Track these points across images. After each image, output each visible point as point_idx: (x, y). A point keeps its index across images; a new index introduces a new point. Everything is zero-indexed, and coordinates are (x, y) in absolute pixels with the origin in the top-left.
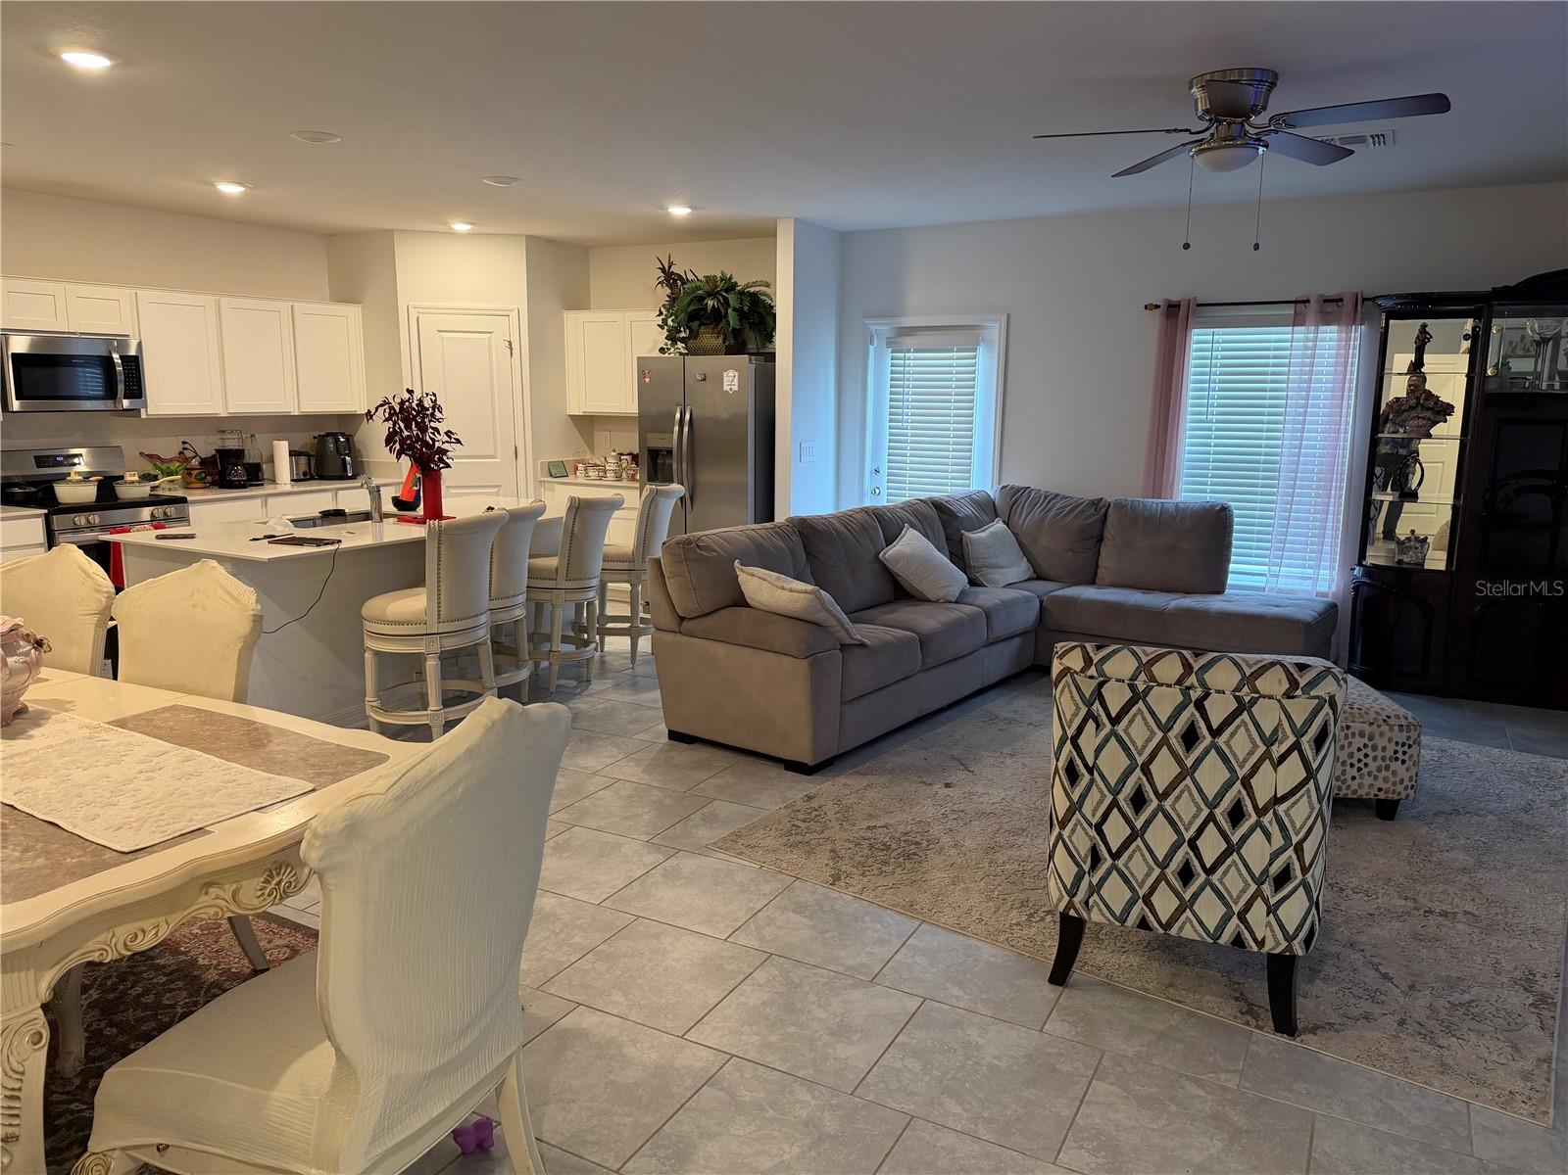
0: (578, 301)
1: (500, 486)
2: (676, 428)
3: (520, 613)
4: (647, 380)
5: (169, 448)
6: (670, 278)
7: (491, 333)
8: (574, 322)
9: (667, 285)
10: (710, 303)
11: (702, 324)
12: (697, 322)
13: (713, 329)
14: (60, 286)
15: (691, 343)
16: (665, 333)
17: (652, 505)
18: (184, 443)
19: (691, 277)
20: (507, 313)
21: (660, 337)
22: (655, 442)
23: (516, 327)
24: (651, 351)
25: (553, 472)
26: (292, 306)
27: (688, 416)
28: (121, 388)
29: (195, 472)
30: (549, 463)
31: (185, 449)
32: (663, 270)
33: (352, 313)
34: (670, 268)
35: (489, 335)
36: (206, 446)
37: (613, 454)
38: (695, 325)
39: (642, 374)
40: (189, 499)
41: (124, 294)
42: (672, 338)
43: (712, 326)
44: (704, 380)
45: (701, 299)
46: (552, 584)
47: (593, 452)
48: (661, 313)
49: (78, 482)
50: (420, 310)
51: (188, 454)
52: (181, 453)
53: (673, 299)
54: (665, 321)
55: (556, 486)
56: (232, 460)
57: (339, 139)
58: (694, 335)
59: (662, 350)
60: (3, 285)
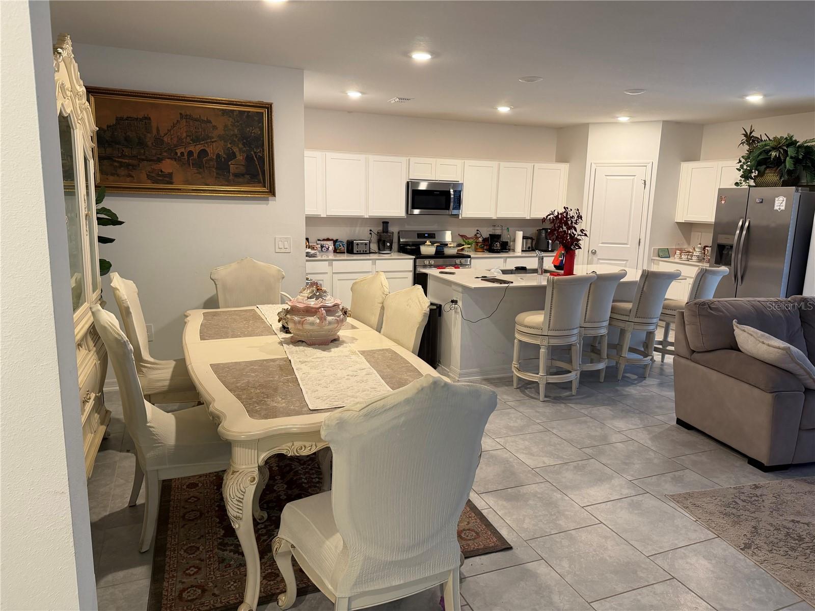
0: (692, 156)
1: (627, 260)
2: (738, 232)
3: (604, 331)
4: (723, 202)
5: (470, 232)
6: (750, 139)
7: (635, 176)
8: (687, 168)
9: (747, 144)
10: (774, 154)
11: (768, 167)
12: (764, 166)
13: (776, 170)
14: (435, 160)
15: (758, 180)
16: (741, 173)
17: (703, 278)
18: (478, 230)
19: (764, 138)
20: (645, 165)
21: (737, 176)
22: (723, 240)
23: (650, 173)
24: (732, 185)
25: (661, 254)
26: (534, 166)
27: (747, 224)
28: (452, 204)
29: (479, 244)
30: (659, 249)
31: (477, 233)
32: (746, 135)
33: (564, 167)
34: (751, 133)
35: (633, 177)
36: (486, 233)
37: (699, 246)
38: (762, 168)
39: (720, 198)
40: (472, 256)
41: (458, 162)
42: (746, 176)
43: (774, 169)
44: (762, 202)
45: (768, 151)
46: (626, 318)
47: (689, 244)
48: (740, 161)
49: (429, 245)
50: (598, 165)
51: (478, 235)
52: (475, 235)
53: (750, 151)
54: (742, 166)
55: (660, 262)
56: (495, 240)
57: (542, 79)
58: (761, 174)
59: (737, 184)
60: (413, 160)
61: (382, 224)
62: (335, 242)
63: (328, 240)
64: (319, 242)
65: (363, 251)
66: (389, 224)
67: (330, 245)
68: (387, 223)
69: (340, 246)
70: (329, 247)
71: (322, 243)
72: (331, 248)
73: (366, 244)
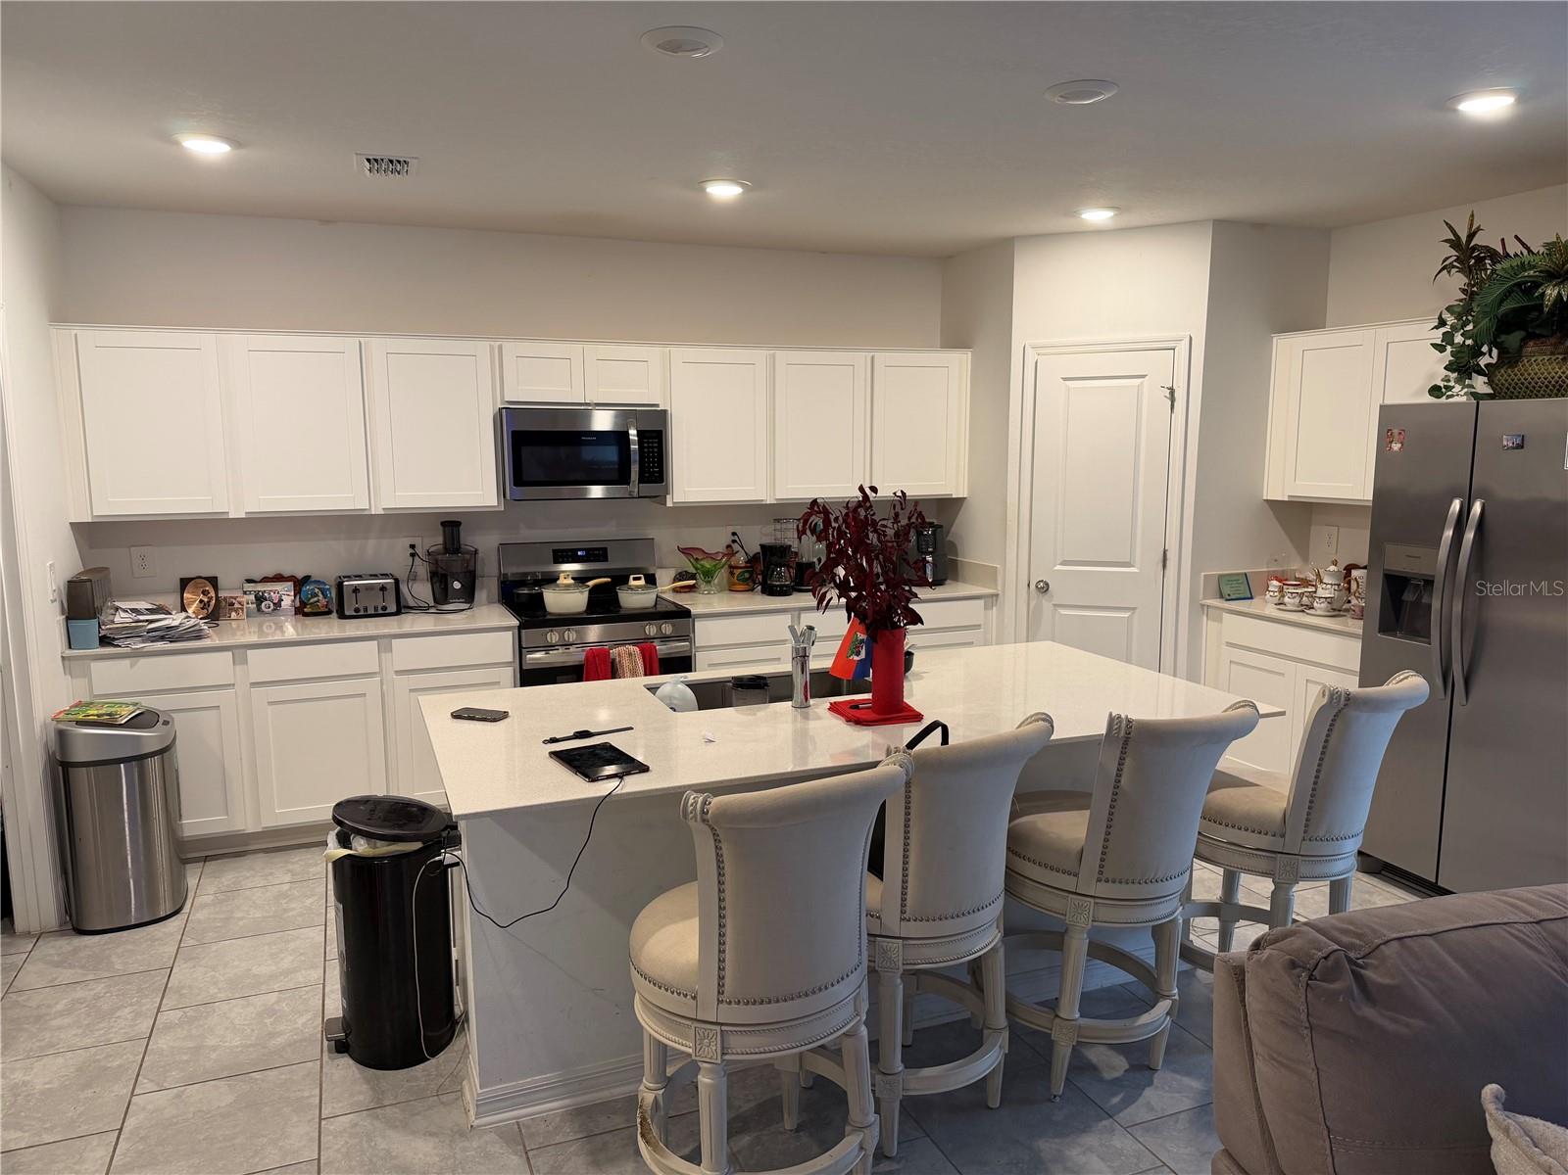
0: (1304, 317)
1: (1134, 609)
2: (1449, 533)
4: (1396, 447)
5: (713, 540)
6: (1469, 255)
7: (1144, 376)
8: (1289, 351)
9: (1460, 271)
10: (1551, 292)
11: (1531, 337)
12: (1518, 335)
13: (1555, 346)
14: (579, 346)
15: (1502, 376)
16: (1447, 356)
18: (734, 534)
19: (1514, 248)
20: (1172, 345)
21: (1435, 366)
22: (1402, 560)
23: (1187, 369)
24: (1418, 393)
25: (1226, 590)
26: (873, 358)
27: (1477, 508)
28: (635, 469)
29: (737, 572)
30: (1221, 577)
31: (734, 541)
32: (1455, 243)
34: (1471, 236)
35: (1140, 380)
38: (1513, 339)
39: (1385, 436)
40: (694, 611)
41: (652, 353)
42: (1463, 366)
43: (1553, 340)
44: (1521, 446)
45: (1529, 288)
48: (1442, 323)
49: (568, 586)
50: (1041, 351)
51: (736, 547)
52: (728, 546)
53: (1470, 295)
54: (1448, 338)
55: (1226, 616)
56: (775, 559)
58: (1509, 358)
59: (1435, 391)
60: (512, 348)
61: (441, 528)
62: (299, 583)
63: (279, 578)
64: (249, 587)
65: (376, 608)
66: (461, 528)
67: (286, 594)
68: (458, 524)
69: (316, 595)
70: (281, 600)
71: (260, 587)
72: (287, 602)
73: (383, 588)
